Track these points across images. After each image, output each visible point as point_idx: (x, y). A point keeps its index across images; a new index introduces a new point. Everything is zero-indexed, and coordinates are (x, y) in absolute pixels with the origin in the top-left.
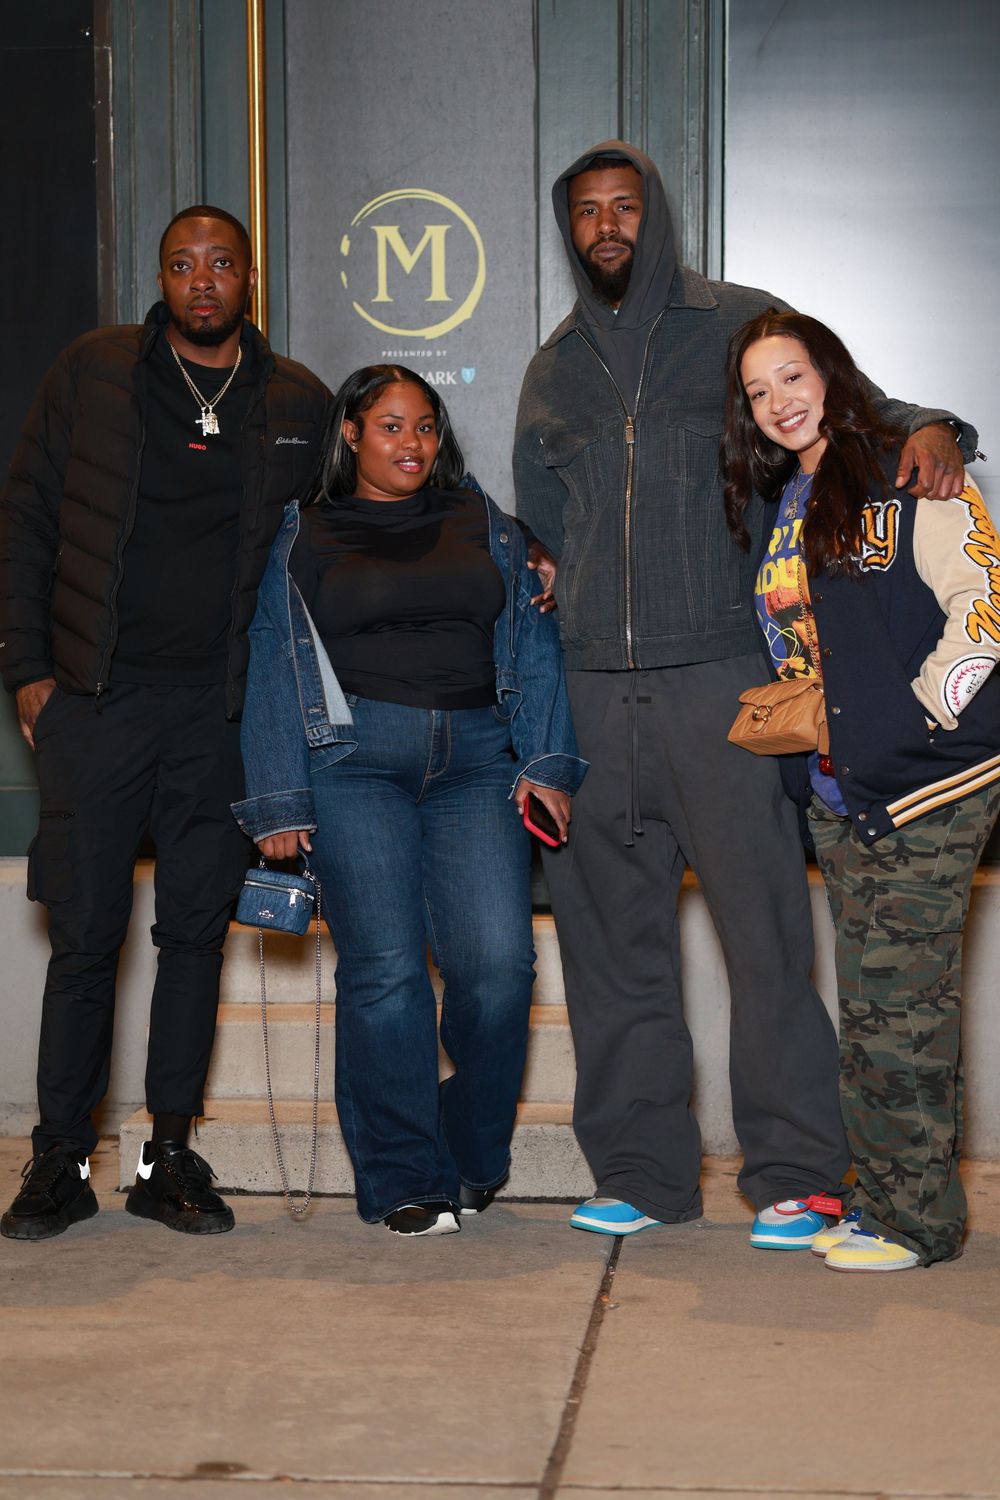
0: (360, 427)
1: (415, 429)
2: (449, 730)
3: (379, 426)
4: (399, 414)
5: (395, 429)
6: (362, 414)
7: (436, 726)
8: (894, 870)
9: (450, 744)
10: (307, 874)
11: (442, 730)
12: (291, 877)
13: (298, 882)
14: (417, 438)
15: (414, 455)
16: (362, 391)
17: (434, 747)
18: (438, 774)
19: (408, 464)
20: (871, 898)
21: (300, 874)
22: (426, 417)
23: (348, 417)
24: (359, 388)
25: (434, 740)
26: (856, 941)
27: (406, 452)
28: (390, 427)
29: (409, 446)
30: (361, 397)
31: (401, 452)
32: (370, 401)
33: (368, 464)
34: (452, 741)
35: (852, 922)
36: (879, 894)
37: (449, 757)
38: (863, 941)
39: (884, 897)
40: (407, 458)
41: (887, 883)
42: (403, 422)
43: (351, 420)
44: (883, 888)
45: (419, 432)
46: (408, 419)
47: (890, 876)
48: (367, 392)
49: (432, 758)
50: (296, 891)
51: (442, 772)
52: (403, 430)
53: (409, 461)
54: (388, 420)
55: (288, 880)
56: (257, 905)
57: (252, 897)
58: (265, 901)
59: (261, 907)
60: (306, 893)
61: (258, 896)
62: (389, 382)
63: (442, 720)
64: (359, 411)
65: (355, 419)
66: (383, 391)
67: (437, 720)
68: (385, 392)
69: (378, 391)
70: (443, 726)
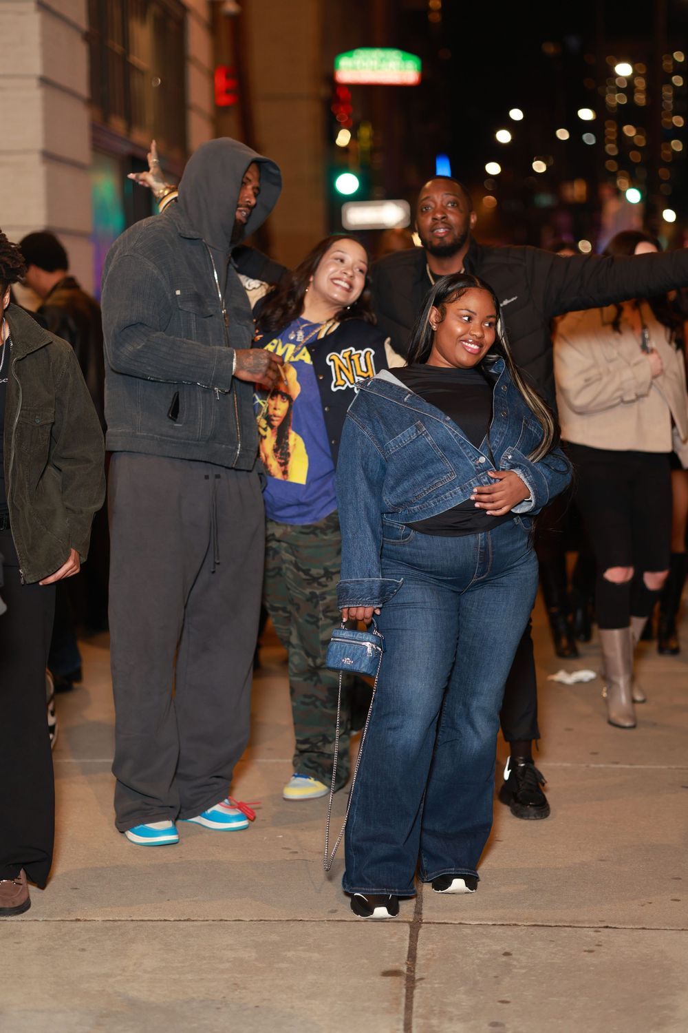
0: (443, 313)
1: (483, 323)
2: (490, 547)
3: (456, 315)
4: (472, 310)
5: (468, 319)
6: (447, 305)
7: (481, 545)
8: (326, 586)
9: (491, 556)
10: (375, 632)
11: (485, 548)
12: (364, 634)
13: (370, 637)
14: (482, 330)
15: (477, 340)
16: (450, 289)
17: (480, 560)
18: (482, 578)
19: (469, 345)
20: (317, 603)
21: (371, 633)
22: (491, 317)
23: (436, 304)
25: (480, 555)
26: (314, 627)
27: (471, 337)
29: (475, 333)
30: (448, 293)
31: (467, 336)
32: (455, 296)
33: (445, 340)
34: (493, 555)
35: (310, 615)
36: (322, 600)
37: (490, 566)
38: (318, 627)
39: (325, 601)
40: (471, 341)
41: (324, 593)
42: (473, 315)
43: (437, 307)
44: (323, 596)
45: (484, 326)
46: (478, 315)
47: (325, 589)
48: (453, 291)
49: (479, 569)
50: (370, 644)
51: (484, 576)
52: (472, 321)
53: (471, 343)
54: (464, 313)
55: (362, 636)
56: (340, 655)
57: (337, 648)
58: (347, 651)
59: (344, 656)
60: (377, 645)
61: (341, 648)
62: (470, 286)
63: (485, 539)
64: (444, 302)
65: (440, 307)
66: (465, 292)
67: (481, 541)
68: (467, 293)
69: (462, 291)
70: (486, 543)
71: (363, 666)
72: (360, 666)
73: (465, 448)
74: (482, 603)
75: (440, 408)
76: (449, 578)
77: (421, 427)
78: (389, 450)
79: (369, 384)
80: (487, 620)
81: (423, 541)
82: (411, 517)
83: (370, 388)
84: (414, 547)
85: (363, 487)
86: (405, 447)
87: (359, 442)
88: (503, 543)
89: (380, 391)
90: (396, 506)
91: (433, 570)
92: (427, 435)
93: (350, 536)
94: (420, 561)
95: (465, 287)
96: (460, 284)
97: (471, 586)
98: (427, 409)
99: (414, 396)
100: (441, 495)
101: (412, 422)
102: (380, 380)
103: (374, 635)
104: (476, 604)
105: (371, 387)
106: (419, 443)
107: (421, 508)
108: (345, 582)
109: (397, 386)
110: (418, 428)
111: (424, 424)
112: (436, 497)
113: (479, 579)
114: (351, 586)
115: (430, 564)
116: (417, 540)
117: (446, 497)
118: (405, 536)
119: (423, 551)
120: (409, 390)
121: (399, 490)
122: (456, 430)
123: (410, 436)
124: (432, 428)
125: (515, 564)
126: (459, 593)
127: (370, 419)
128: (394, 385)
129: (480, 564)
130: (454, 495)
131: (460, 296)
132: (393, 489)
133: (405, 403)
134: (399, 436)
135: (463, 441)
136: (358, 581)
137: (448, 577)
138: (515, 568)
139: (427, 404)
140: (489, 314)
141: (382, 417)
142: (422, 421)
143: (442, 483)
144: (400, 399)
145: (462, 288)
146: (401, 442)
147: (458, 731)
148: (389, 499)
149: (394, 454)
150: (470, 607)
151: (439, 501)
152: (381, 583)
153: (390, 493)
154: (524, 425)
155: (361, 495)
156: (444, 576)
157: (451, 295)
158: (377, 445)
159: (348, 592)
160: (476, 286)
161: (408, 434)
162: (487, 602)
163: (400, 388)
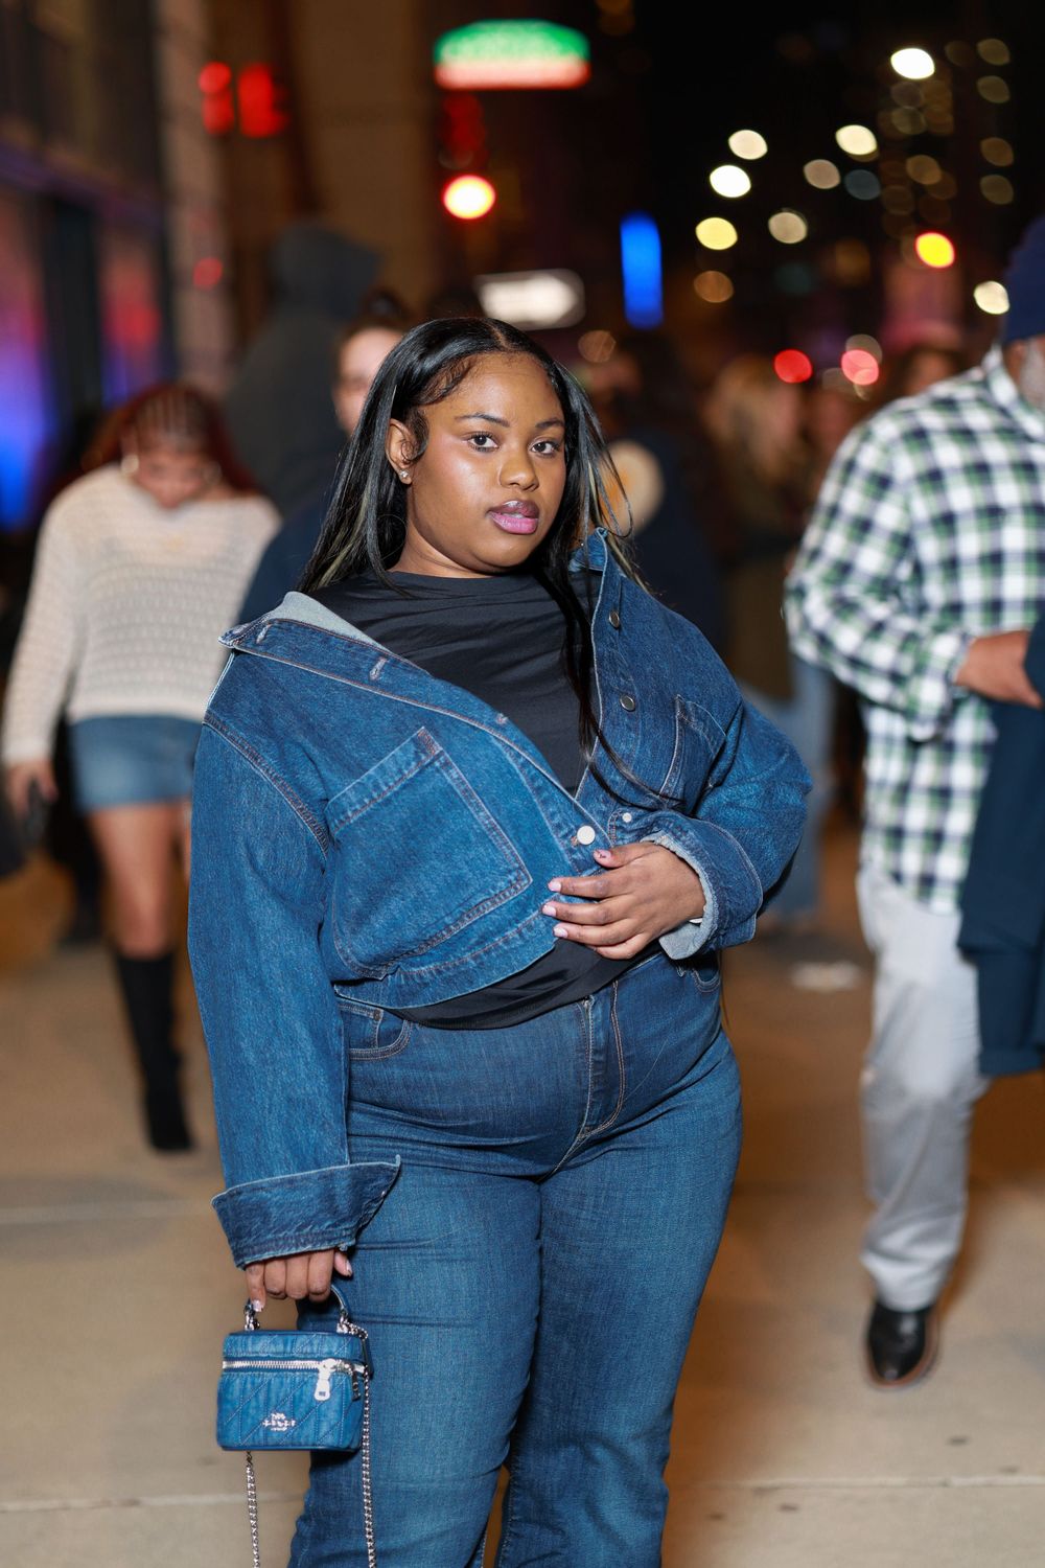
0: (420, 435)
1: (527, 444)
2: (619, 1047)
3: (459, 435)
4: (495, 413)
5: (489, 443)
6: (425, 411)
7: (596, 1043)
9: (622, 1069)
10: (343, 1327)
11: (607, 1050)
12: (314, 1338)
13: (331, 1343)
14: (529, 464)
15: (521, 497)
16: (429, 364)
17: (595, 1083)
18: (601, 1128)
22: (549, 423)
23: (399, 413)
24: (422, 357)
25: (595, 1069)
27: (508, 492)
28: (480, 439)
29: (513, 478)
30: (427, 377)
32: (443, 384)
34: (627, 1065)
37: (621, 1094)
40: (510, 504)
42: (504, 430)
43: (403, 420)
45: (533, 453)
46: (514, 426)
48: (438, 367)
49: (592, 1106)
50: (331, 1363)
51: (610, 1123)
52: (504, 447)
54: (477, 425)
55: (311, 1344)
56: (257, 1408)
57: (243, 1391)
58: (273, 1395)
59: (268, 1409)
60: (351, 1362)
61: (256, 1388)
62: (481, 350)
63: (605, 1025)
64: (418, 404)
65: (411, 419)
66: (469, 368)
67: (596, 1031)
68: (474, 369)
69: (460, 368)
70: (609, 1036)
71: (324, 1428)
72: (317, 1433)
73: (544, 802)
74: (607, 1198)
75: (475, 692)
76: (516, 1140)
77: (429, 745)
78: (344, 812)
79: (261, 636)
80: (622, 1244)
81: (437, 1046)
82: (413, 995)
83: (267, 646)
84: (413, 1066)
85: (270, 917)
86: (388, 802)
87: (244, 799)
88: (652, 1030)
89: (296, 654)
90: (370, 964)
91: (472, 1122)
92: (446, 764)
93: (251, 1057)
94: (432, 1101)
95: (468, 353)
96: (454, 348)
97: (575, 1155)
98: (440, 697)
99: (395, 662)
100: (494, 934)
101: (400, 731)
102: (290, 622)
103: (342, 1335)
104: (589, 1201)
105: (268, 644)
106: (427, 788)
107: (439, 972)
108: (255, 1189)
109: (344, 637)
110: (421, 746)
111: (437, 734)
112: (478, 943)
113: (594, 1132)
114: (275, 1196)
115: (460, 1106)
116: (420, 1046)
117: (506, 942)
118: (387, 1037)
119: (439, 1075)
120: (379, 646)
121: (379, 922)
122: (524, 749)
123: (400, 771)
124: (458, 746)
125: (683, 1082)
126: (539, 1180)
127: (268, 730)
128: (333, 634)
129: (594, 1094)
130: (528, 935)
131: (457, 381)
132: (361, 918)
133: (375, 684)
134: (371, 772)
135: (539, 782)
136: (291, 1181)
137: (513, 1136)
138: (683, 1093)
139: (439, 684)
140: (542, 417)
141: (311, 727)
142: (431, 728)
143: (494, 903)
144: (357, 673)
145: (460, 357)
146: (377, 787)
147: (556, 1529)
148: (352, 948)
149: (361, 821)
150: (574, 1212)
151: (487, 953)
152: (354, 1177)
153: (354, 932)
154: (681, 721)
155: (266, 941)
156: (502, 1136)
157: (434, 380)
158: (295, 802)
159: (266, 1216)
160: (495, 347)
161: (393, 766)
162: (619, 1195)
163: (351, 642)
